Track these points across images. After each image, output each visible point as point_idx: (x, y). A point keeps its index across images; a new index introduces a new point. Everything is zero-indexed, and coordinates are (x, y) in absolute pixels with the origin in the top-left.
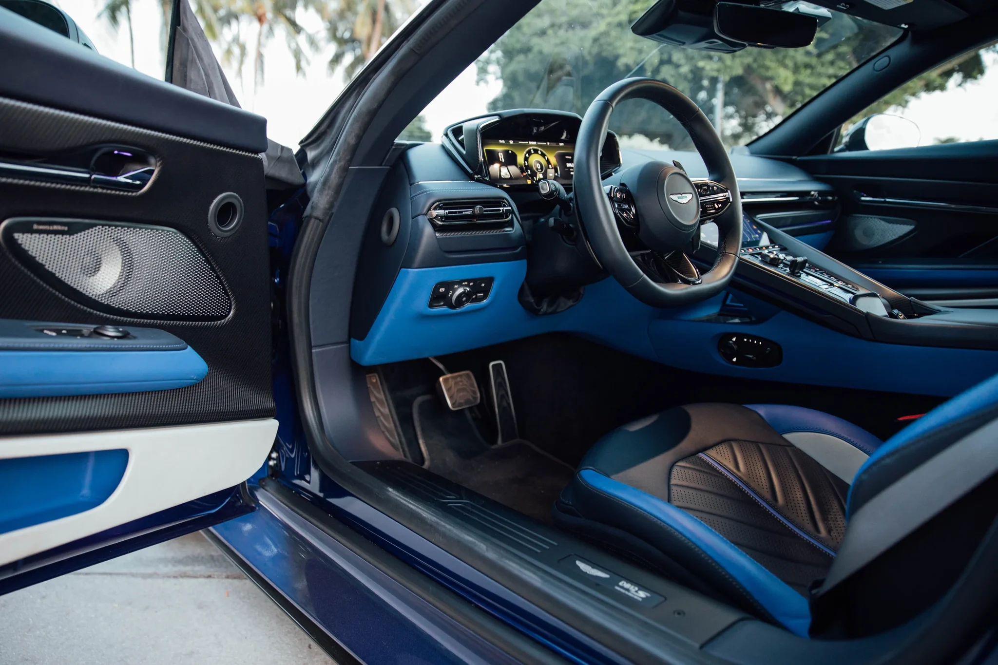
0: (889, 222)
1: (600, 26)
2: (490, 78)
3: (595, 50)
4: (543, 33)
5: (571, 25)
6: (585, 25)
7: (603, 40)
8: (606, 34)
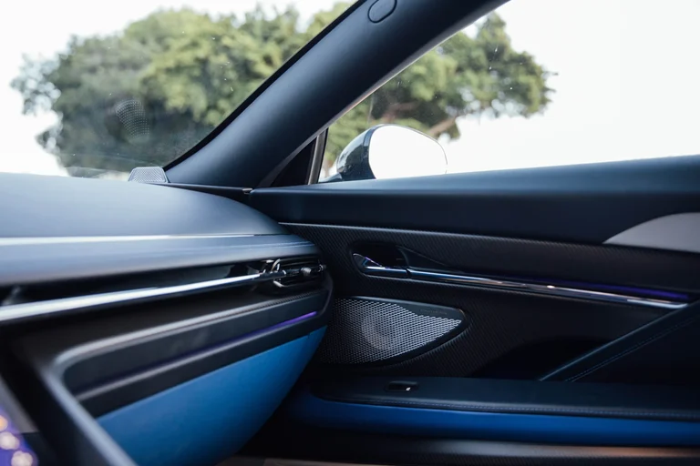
0: (419, 312)
1: (149, 70)
2: (39, 109)
3: (145, 91)
4: (93, 70)
5: (123, 66)
6: (136, 66)
7: (152, 82)
8: (153, 77)
